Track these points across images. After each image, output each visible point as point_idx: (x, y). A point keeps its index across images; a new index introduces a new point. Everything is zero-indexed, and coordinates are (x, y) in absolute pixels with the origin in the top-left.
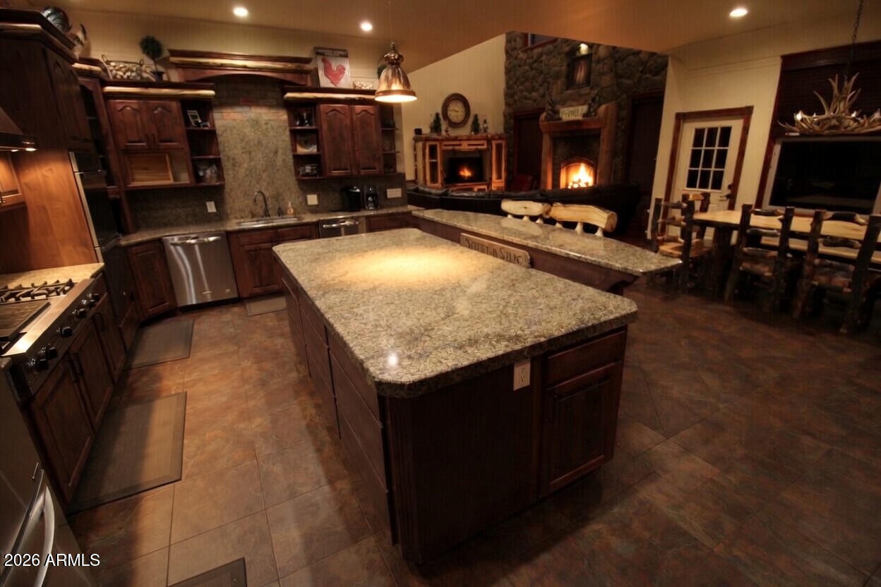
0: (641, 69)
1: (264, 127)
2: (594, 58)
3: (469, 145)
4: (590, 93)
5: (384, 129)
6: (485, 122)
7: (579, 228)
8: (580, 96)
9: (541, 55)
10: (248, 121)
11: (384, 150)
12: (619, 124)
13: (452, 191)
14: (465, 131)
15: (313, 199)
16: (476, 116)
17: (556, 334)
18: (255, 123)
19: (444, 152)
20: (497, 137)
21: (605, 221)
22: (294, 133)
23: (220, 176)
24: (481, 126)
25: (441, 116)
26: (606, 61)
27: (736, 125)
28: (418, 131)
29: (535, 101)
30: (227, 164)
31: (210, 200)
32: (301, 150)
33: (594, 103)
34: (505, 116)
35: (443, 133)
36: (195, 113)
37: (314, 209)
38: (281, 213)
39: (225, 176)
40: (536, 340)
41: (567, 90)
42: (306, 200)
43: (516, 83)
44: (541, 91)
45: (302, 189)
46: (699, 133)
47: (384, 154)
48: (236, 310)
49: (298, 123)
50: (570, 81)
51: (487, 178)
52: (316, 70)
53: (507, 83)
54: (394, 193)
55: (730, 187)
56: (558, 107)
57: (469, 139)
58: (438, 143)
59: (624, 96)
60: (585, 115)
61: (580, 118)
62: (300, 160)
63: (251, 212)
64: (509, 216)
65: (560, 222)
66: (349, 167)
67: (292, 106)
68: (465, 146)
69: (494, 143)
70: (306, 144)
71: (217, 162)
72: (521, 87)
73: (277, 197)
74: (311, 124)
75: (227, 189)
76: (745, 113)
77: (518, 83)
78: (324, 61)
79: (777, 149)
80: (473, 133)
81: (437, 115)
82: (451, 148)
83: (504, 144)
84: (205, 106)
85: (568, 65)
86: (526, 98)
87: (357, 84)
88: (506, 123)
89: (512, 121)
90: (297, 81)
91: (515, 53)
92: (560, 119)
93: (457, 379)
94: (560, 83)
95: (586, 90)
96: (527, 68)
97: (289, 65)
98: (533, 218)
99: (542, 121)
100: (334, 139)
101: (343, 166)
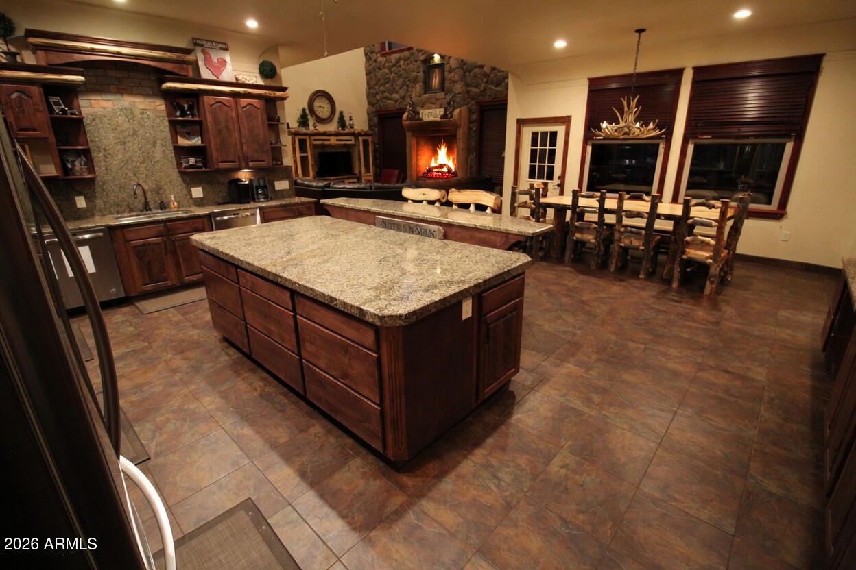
0: (485, 80)
1: (140, 116)
2: (447, 68)
3: (337, 140)
4: (445, 98)
5: (270, 123)
6: (351, 119)
7: (472, 208)
8: (437, 99)
9: (398, 61)
10: (121, 110)
11: (271, 144)
12: (471, 126)
13: (334, 184)
14: (332, 127)
15: (197, 192)
16: (341, 113)
17: (487, 277)
18: (129, 113)
19: (315, 147)
20: (363, 133)
21: (493, 201)
22: (173, 124)
23: (91, 169)
24: (347, 123)
25: (307, 112)
26: (456, 71)
27: (560, 130)
29: (396, 101)
30: (97, 156)
31: (80, 194)
32: (182, 142)
33: (449, 107)
34: (368, 114)
35: (312, 128)
36: (58, 99)
37: (200, 203)
38: (163, 206)
39: (96, 168)
40: (476, 282)
41: (425, 93)
42: (190, 193)
43: (377, 84)
44: (402, 92)
45: (184, 180)
46: (535, 135)
47: (272, 147)
48: (126, 309)
49: (178, 114)
50: (427, 87)
51: (357, 171)
52: (196, 62)
53: (368, 84)
54: (282, 185)
55: (559, 178)
56: (418, 109)
57: (337, 134)
58: (307, 138)
59: (473, 102)
60: (442, 117)
61: (438, 119)
62: (181, 152)
63: (128, 206)
64: (409, 201)
65: (455, 204)
66: (237, 161)
67: (170, 96)
68: (333, 141)
69: (361, 139)
70: (188, 135)
71: (87, 153)
72: (382, 88)
73: (158, 190)
74: (193, 116)
75: (98, 182)
76: (566, 121)
77: (379, 84)
78: (204, 52)
79: (589, 148)
80: (340, 129)
81: (304, 110)
82: (320, 142)
83: (370, 140)
84: (69, 93)
85: (424, 72)
86: (387, 98)
87: (240, 78)
88: (370, 120)
89: (375, 119)
90: (176, 71)
91: (374, 56)
92: (421, 119)
93: (433, 310)
94: (419, 87)
95: (441, 95)
96: (386, 71)
97: (169, 55)
98: (431, 203)
99: (405, 121)
100: (220, 131)
101: (231, 158)
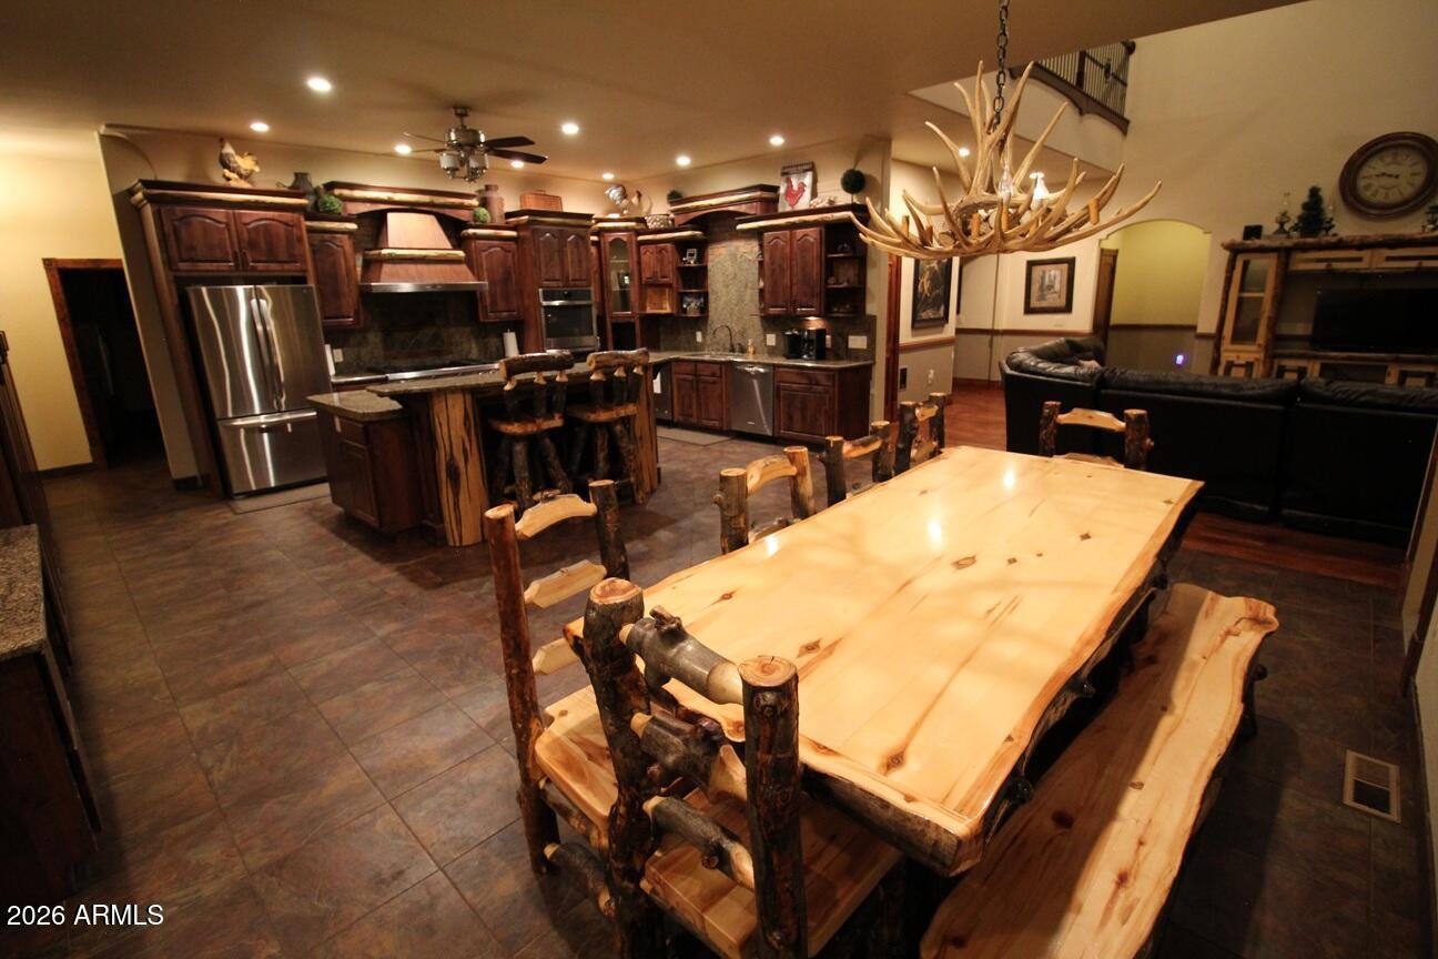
1: (740, 260)
3: (1392, 259)
5: (831, 256)
10: (729, 255)
11: (827, 284)
15: (771, 339)
18: (734, 257)
22: (759, 266)
23: (704, 309)
28: (1253, 232)
30: (712, 297)
31: (698, 330)
37: (772, 351)
38: (743, 350)
39: (710, 308)
42: (765, 340)
45: (763, 326)
47: (828, 290)
48: (670, 430)
54: (858, 342)
57: (1389, 244)
62: (761, 291)
63: (723, 345)
66: (786, 304)
68: (1373, 260)
71: (706, 295)
73: (743, 334)
75: (712, 320)
78: (787, 181)
81: (1314, 192)
87: (814, 202)
90: (752, 211)
100: (773, 271)
101: (780, 303)
